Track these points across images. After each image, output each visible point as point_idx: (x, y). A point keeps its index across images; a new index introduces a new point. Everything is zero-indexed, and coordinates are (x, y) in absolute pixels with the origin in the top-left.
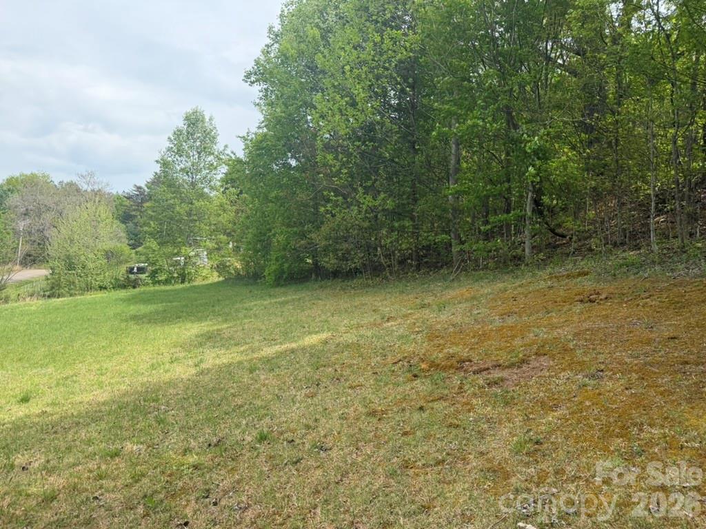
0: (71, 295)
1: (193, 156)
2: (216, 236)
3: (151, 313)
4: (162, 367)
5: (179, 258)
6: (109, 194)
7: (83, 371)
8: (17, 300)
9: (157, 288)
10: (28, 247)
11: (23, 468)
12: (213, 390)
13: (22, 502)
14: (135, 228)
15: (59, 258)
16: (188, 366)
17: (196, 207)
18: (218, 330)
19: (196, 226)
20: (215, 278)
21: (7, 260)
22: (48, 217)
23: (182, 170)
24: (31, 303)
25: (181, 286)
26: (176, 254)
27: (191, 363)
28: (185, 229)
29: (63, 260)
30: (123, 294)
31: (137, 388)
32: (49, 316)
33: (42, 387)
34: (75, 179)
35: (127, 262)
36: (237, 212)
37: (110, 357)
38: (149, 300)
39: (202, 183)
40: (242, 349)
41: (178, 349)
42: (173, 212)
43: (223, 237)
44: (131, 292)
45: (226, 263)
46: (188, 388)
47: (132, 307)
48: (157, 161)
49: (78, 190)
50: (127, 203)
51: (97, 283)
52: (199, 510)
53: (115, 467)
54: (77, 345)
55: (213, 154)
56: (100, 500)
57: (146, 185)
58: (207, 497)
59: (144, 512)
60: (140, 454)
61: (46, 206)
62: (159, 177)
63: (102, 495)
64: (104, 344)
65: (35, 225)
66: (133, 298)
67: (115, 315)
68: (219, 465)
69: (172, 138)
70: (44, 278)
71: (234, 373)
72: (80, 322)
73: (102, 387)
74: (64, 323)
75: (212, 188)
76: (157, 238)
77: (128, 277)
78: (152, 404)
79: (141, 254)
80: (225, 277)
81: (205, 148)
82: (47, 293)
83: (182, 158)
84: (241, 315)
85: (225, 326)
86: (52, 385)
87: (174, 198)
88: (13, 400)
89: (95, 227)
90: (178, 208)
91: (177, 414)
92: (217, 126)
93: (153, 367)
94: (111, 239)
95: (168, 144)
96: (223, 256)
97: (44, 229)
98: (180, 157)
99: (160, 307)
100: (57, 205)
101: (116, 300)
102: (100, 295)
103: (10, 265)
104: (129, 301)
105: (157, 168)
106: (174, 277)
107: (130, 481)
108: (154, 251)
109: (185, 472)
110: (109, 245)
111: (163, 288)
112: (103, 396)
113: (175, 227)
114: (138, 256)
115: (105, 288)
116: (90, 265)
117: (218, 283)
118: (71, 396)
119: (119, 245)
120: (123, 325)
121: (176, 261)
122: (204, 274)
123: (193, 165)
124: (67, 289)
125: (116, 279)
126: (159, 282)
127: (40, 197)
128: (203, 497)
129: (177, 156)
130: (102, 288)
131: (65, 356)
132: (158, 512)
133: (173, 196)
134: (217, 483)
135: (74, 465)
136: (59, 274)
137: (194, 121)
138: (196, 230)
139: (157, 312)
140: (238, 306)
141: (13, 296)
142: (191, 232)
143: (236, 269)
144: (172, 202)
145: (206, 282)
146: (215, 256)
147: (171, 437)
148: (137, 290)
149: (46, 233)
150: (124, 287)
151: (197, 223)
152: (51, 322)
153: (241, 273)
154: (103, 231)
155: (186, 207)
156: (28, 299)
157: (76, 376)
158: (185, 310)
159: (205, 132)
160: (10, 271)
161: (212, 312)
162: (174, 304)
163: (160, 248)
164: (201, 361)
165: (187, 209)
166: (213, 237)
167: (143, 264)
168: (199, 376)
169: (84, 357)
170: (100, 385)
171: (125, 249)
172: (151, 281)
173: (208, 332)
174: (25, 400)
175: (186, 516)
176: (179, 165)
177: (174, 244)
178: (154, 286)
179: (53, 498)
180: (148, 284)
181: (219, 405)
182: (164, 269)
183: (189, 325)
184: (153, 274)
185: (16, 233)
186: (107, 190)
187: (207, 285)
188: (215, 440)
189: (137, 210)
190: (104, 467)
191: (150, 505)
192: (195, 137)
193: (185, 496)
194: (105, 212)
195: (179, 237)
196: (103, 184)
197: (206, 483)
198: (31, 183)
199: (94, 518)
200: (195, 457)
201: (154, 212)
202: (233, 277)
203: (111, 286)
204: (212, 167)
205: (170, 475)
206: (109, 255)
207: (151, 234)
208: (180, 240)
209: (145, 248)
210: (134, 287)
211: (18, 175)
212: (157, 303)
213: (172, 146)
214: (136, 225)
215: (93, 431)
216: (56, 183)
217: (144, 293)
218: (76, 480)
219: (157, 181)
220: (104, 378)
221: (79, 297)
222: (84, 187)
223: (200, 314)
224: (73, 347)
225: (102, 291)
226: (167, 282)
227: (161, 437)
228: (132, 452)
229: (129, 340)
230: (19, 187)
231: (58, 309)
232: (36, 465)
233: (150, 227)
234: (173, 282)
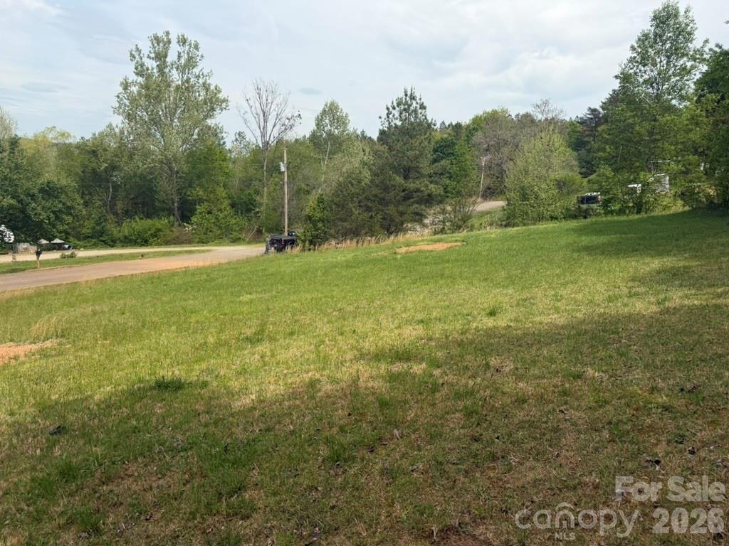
0: (524, 225)
1: (661, 62)
2: (683, 156)
3: (603, 244)
4: (620, 300)
5: (636, 185)
6: (562, 121)
7: (540, 295)
8: (480, 228)
9: (609, 218)
10: (488, 181)
11: (497, 370)
12: (682, 332)
13: (499, 398)
14: (587, 155)
15: (515, 190)
16: (649, 303)
17: (660, 124)
18: (685, 267)
19: (658, 147)
20: (679, 207)
21: (473, 193)
22: (506, 150)
23: (645, 82)
24: (491, 231)
25: (637, 217)
26: (632, 181)
27: (652, 299)
28: (644, 151)
29: (518, 191)
30: (574, 224)
31: (594, 318)
32: (506, 243)
33: (505, 305)
34: (530, 110)
35: (578, 191)
36: (716, 123)
37: (565, 285)
38: (601, 231)
39: (669, 94)
40: (719, 290)
41: (636, 283)
42: (632, 133)
43: (693, 158)
44: (582, 222)
45: (694, 189)
46: (651, 326)
47: (583, 238)
48: (616, 77)
49: (533, 121)
50: (580, 128)
51: (549, 213)
52: (672, 453)
53: (577, 388)
54: (532, 271)
55: (687, 55)
56: (565, 414)
57: (602, 107)
58: (681, 443)
59: (609, 437)
60: (602, 382)
61: (504, 140)
62: (618, 95)
63: (567, 410)
64: (557, 272)
65: (494, 159)
66: (585, 229)
67: (568, 245)
68: (695, 412)
69: (636, 46)
70: (501, 209)
71: (709, 317)
72: (534, 250)
73: (558, 313)
74: (519, 250)
75: (682, 98)
76: (612, 165)
77: (579, 207)
78: (612, 336)
79: (593, 183)
80: (692, 206)
81: (676, 50)
82: (504, 223)
83: (646, 68)
84: (715, 252)
85: (694, 263)
86: (513, 305)
87: (634, 116)
88: (483, 313)
89: (548, 157)
90: (637, 128)
91: (641, 350)
92: (695, 18)
93: (610, 299)
94: (564, 168)
95: (631, 54)
96: (691, 181)
97: (502, 163)
98: (644, 66)
99: (613, 237)
100: (514, 138)
101: (567, 230)
102: (551, 225)
103: (474, 198)
104: (580, 231)
105: (616, 85)
106: (629, 207)
107: (594, 404)
108: (608, 178)
109: (653, 411)
110: (559, 174)
111: (616, 218)
112: (561, 320)
113: (633, 149)
114: (591, 185)
115: (556, 218)
116: (543, 196)
117: (684, 213)
118: (530, 316)
119: (570, 174)
120: (575, 255)
121: (632, 188)
122: (665, 203)
123: (659, 74)
124: (520, 219)
125: (567, 209)
126: (612, 212)
127: (499, 133)
128: (677, 442)
129: (640, 66)
130: (553, 218)
131: (522, 280)
132: (625, 442)
133: (632, 114)
134: (693, 431)
135: (539, 377)
136: (515, 204)
137: (664, 19)
138: (658, 151)
139: (611, 244)
140: (709, 240)
141: (476, 225)
142: (653, 154)
143: (708, 196)
144: (631, 121)
145: (667, 212)
146: (681, 180)
147: (635, 373)
148: (588, 220)
149: (504, 167)
150: (574, 217)
151: (660, 144)
152: (509, 249)
153: (716, 201)
154: (556, 161)
155: (646, 125)
156: (488, 228)
157: (534, 299)
158: (642, 242)
159: (678, 28)
160: (474, 203)
161: (677, 247)
162: (629, 236)
163: (615, 175)
164: (665, 300)
165: (649, 127)
166: (679, 158)
167: (595, 194)
168: (664, 314)
169: (540, 283)
170: (557, 310)
171: (577, 178)
172: (603, 211)
173: (673, 268)
174: (492, 313)
175: (656, 454)
176: (642, 76)
177: (632, 169)
178: (606, 216)
179: (524, 401)
180: (599, 214)
181: (692, 350)
182: (618, 198)
183: (647, 260)
184: (606, 204)
185: (480, 168)
186: (561, 117)
187: (669, 215)
188: (689, 386)
189: (590, 135)
190: (567, 385)
191: (616, 432)
192: (664, 38)
193: (654, 435)
194: (558, 141)
195: (637, 162)
196: (557, 112)
197: (678, 428)
198: (492, 120)
199: (561, 429)
200: (664, 398)
201: (609, 134)
202: (703, 206)
203: (562, 216)
204: (685, 71)
205: (637, 410)
206: (561, 184)
207: (605, 159)
208: (638, 164)
209: (598, 176)
210: (585, 217)
211: (482, 113)
212: (611, 234)
213: (635, 55)
214: (589, 151)
215: (554, 350)
216: (513, 117)
217: (596, 223)
218: (543, 391)
219: (614, 100)
220: (559, 304)
221: (532, 227)
222: (539, 117)
223: (661, 248)
224: (528, 272)
225: (553, 221)
226: (621, 212)
227: (624, 370)
228: (594, 378)
229: (582, 270)
230: (482, 125)
231: (514, 237)
232: (507, 369)
233: (605, 152)
234: (627, 212)
